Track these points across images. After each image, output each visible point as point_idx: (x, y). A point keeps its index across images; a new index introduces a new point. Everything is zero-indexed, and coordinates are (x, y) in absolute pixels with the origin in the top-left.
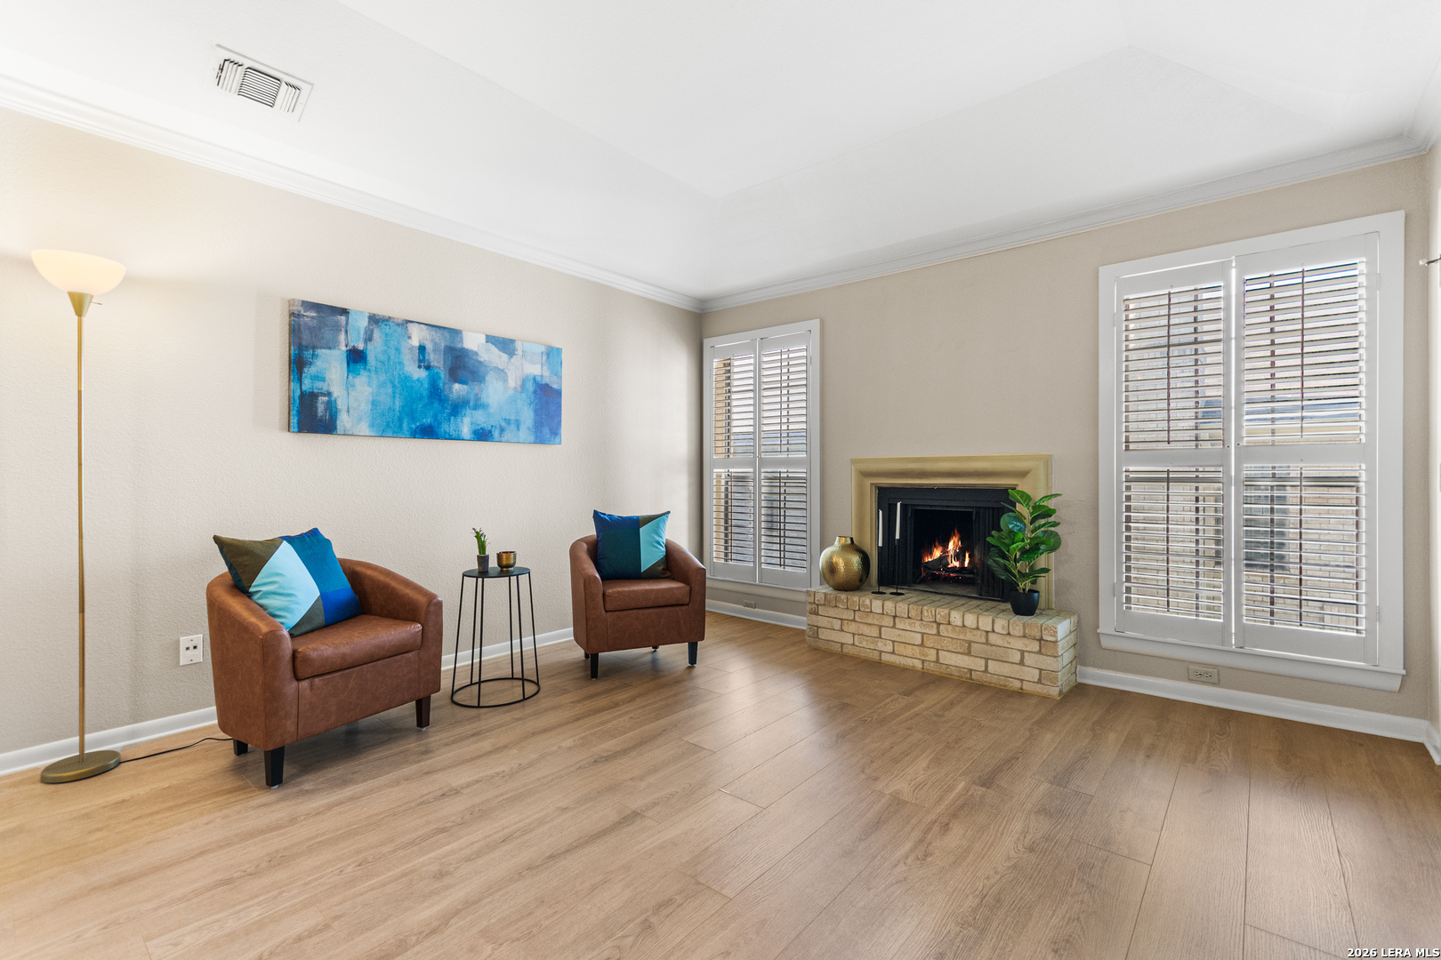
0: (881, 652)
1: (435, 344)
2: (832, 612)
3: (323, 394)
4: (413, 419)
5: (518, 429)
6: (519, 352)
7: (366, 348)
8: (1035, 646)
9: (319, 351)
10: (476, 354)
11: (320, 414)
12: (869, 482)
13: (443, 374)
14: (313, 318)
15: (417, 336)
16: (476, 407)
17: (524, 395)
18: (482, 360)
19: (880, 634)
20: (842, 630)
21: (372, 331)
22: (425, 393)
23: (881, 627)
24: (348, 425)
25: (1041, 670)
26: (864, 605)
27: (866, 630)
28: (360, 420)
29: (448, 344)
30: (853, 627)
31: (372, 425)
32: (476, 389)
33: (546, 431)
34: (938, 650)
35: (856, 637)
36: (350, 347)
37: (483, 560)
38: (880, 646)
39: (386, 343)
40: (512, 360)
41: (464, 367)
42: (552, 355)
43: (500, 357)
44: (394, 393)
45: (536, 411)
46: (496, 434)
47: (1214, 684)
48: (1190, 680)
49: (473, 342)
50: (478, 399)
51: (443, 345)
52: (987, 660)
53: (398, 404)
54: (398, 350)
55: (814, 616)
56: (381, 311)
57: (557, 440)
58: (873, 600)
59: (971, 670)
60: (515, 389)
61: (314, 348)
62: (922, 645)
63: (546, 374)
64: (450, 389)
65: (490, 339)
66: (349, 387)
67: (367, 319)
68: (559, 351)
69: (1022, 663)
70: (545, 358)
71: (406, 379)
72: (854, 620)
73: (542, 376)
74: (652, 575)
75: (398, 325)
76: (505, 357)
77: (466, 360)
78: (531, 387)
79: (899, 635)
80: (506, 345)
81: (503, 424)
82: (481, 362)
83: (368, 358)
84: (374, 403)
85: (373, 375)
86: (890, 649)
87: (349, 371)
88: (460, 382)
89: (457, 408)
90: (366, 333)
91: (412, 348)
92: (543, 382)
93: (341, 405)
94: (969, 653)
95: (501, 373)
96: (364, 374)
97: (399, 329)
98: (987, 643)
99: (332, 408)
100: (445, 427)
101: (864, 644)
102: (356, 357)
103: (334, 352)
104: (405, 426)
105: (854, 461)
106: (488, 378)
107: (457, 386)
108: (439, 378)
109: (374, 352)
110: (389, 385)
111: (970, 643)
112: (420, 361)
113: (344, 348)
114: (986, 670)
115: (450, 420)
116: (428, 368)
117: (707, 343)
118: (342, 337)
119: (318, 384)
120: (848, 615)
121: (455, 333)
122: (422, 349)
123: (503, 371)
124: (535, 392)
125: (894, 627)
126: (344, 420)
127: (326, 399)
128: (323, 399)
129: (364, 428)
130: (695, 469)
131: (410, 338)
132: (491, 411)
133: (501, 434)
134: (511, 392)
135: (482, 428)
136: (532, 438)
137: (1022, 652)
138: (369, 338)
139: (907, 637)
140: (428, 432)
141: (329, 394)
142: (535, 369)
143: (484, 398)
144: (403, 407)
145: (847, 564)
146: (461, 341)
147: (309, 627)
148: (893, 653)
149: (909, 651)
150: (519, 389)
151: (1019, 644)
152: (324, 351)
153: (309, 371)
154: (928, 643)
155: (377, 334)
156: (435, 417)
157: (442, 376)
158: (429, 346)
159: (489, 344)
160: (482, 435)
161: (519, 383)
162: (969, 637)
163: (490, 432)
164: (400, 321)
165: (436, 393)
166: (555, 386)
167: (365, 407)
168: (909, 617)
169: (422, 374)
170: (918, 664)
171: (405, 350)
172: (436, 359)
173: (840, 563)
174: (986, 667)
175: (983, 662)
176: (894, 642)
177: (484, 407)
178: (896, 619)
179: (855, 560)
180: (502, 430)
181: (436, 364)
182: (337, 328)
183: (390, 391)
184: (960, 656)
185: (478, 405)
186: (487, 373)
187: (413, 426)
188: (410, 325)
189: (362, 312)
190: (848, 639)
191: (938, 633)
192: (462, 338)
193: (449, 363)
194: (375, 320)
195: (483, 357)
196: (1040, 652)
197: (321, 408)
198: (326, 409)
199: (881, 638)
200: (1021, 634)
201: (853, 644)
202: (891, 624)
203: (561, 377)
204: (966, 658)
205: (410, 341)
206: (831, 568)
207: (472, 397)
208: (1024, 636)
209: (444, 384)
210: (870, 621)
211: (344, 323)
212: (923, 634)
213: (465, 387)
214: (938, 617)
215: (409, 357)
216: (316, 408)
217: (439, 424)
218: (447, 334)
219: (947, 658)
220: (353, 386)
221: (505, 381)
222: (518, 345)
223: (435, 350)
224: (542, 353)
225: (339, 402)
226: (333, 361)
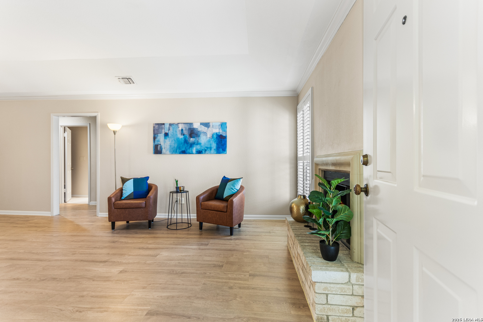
1: (186, 128)
3: (159, 145)
4: (180, 149)
5: (211, 150)
6: (211, 126)
7: (168, 132)
9: (158, 135)
10: (197, 129)
11: (159, 149)
13: (188, 136)
14: (157, 127)
15: (181, 127)
16: (197, 144)
17: (213, 139)
18: (199, 130)
21: (170, 128)
22: (183, 142)
24: (164, 152)
28: (167, 150)
29: (189, 127)
31: (170, 151)
32: (197, 139)
33: (221, 150)
39: (173, 130)
40: (209, 129)
41: (194, 133)
42: (223, 125)
43: (205, 129)
44: (175, 143)
45: (217, 144)
46: (204, 152)
49: (196, 126)
50: (198, 142)
51: (188, 128)
53: (176, 145)
54: (176, 131)
56: (172, 122)
57: (225, 152)
60: (210, 138)
61: (157, 134)
63: (221, 131)
64: (190, 140)
65: (201, 124)
66: (165, 142)
67: (169, 125)
68: (226, 123)
70: (220, 126)
71: (178, 138)
73: (219, 132)
74: (224, 200)
76: (206, 128)
77: (194, 131)
78: (215, 136)
80: (207, 125)
81: (206, 149)
82: (199, 131)
83: (169, 135)
84: (170, 146)
85: (170, 139)
87: (165, 138)
88: (192, 138)
89: (192, 145)
91: (179, 130)
92: (220, 134)
93: (163, 147)
95: (205, 133)
96: (168, 138)
97: (176, 126)
99: (161, 148)
100: (188, 151)
102: (166, 135)
103: (162, 134)
104: (178, 151)
106: (201, 135)
107: (192, 139)
108: (187, 137)
109: (170, 133)
110: (174, 141)
112: (181, 133)
113: (164, 133)
115: (190, 148)
116: (184, 135)
117: (298, 108)
118: (163, 130)
119: (158, 143)
121: (191, 124)
122: (182, 130)
123: (206, 133)
124: (217, 138)
126: (164, 151)
128: (159, 146)
129: (168, 152)
131: (179, 128)
132: (202, 145)
133: (205, 152)
134: (208, 139)
135: (199, 150)
136: (216, 152)
138: (169, 130)
140: (184, 152)
141: (160, 145)
142: (217, 130)
143: (200, 141)
144: (177, 146)
147: (129, 198)
153: (156, 140)
155: (171, 128)
156: (186, 148)
157: (188, 137)
158: (184, 129)
159: (201, 125)
160: (199, 152)
161: (211, 135)
163: (202, 151)
164: (177, 124)
165: (186, 141)
166: (224, 135)
167: (168, 147)
169: (182, 137)
171: (178, 131)
172: (186, 132)
177: (200, 144)
180: (205, 150)
181: (186, 134)
182: (162, 128)
183: (174, 142)
185: (198, 143)
186: (201, 134)
187: (180, 151)
188: (179, 124)
189: (167, 123)
192: (193, 125)
193: (189, 133)
194: (171, 125)
195: (199, 129)
197: (159, 148)
203: (226, 132)
205: (179, 129)
207: (196, 141)
209: (188, 139)
211: (164, 127)
213: (194, 139)
215: (179, 133)
216: (158, 148)
217: (187, 150)
218: (189, 125)
220: (166, 142)
221: (206, 135)
222: (211, 124)
223: (185, 130)
224: (219, 125)
225: (162, 146)
226: (161, 137)
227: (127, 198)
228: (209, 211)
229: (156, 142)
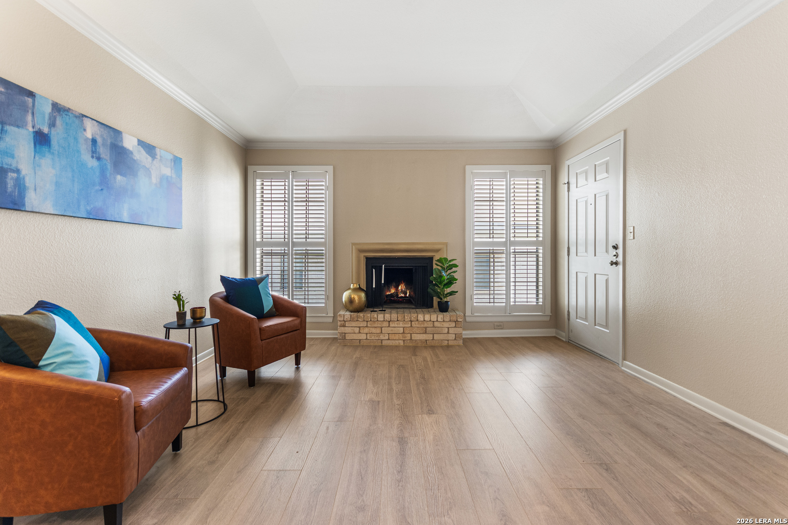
0: (382, 340)
1: (104, 139)
2: (354, 324)
3: (13, 171)
4: (88, 202)
5: (158, 215)
6: (158, 157)
7: (50, 132)
8: (453, 324)
9: (8, 128)
10: (131, 153)
11: (9, 190)
12: (362, 255)
13: (109, 166)
14: (1, 92)
15: (90, 130)
16: (132, 196)
17: (162, 190)
18: (135, 158)
19: (382, 331)
20: (360, 333)
21: (55, 118)
22: (98, 181)
23: (382, 328)
24: (35, 203)
25: (456, 334)
26: (373, 318)
27: (374, 330)
28: (48, 199)
29: (113, 141)
30: (366, 330)
31: (56, 204)
32: (132, 182)
34: (411, 334)
35: (368, 335)
36: (36, 129)
37: (181, 315)
38: (382, 337)
39: (67, 131)
40: (154, 162)
41: (124, 162)
42: (177, 162)
43: (147, 159)
44: (73, 177)
45: (168, 203)
46: (146, 219)
47: (502, 329)
48: (495, 329)
49: (129, 142)
50: (133, 189)
51: (109, 141)
52: (433, 334)
53: (76, 187)
54: (76, 139)
55: (342, 328)
58: (379, 315)
59: (426, 340)
60: (156, 184)
61: (3, 123)
62: (404, 333)
63: (174, 175)
64: (115, 178)
65: (141, 143)
66: (36, 166)
67: (50, 106)
69: (448, 333)
70: (172, 163)
71: (83, 166)
72: (367, 326)
73: (171, 177)
74: (271, 315)
75: (76, 117)
76: (150, 159)
77: (125, 156)
78: (165, 184)
79: (392, 330)
80: (150, 149)
81: (149, 211)
82: (134, 160)
83: (52, 143)
84: (57, 185)
85: (57, 159)
86: (387, 338)
87: (35, 151)
88: (121, 175)
89: (119, 194)
90: (50, 119)
91: (86, 139)
92: (172, 182)
93: (29, 182)
94: (426, 333)
95: (148, 171)
96: (49, 156)
97: (77, 121)
98: (434, 327)
99: (20, 185)
100: (113, 211)
101: (373, 338)
102: (41, 139)
103: (22, 131)
104: (82, 207)
105: (353, 244)
106: (140, 174)
107: (119, 177)
108: (107, 168)
109: (57, 136)
110: (69, 170)
111: (426, 328)
112: (93, 152)
113: (31, 129)
114: (433, 339)
115: (116, 205)
116: (99, 159)
117: (251, 169)
118: (29, 118)
119: (7, 160)
120: (365, 324)
121: (117, 133)
122: (94, 141)
123: (148, 169)
124: (168, 188)
125: (389, 326)
126: (32, 199)
127: (15, 175)
128: (12, 175)
129: (50, 206)
130: (243, 248)
131: (85, 130)
132: (142, 200)
133: (149, 219)
134: (154, 187)
135: (137, 214)
137: (448, 328)
138: (52, 125)
139: (396, 330)
140: (97, 215)
141: (18, 171)
142: (167, 172)
143: (138, 190)
144: (81, 191)
145: (360, 298)
146: (122, 141)
148: (389, 339)
149: (397, 337)
150: (158, 185)
151: (446, 325)
152: (12, 128)
154: (406, 331)
155: (59, 122)
156: (104, 202)
158: (99, 140)
159: (140, 147)
160: (137, 219)
161: (159, 180)
162: (426, 325)
163: (142, 217)
164: (77, 114)
165: (105, 181)
167: (50, 187)
168: (398, 320)
169: (95, 163)
170: (401, 343)
171: (81, 140)
172: (104, 152)
173: (355, 297)
174: (433, 337)
175: (432, 336)
176: (389, 334)
177: (137, 196)
178: (390, 322)
179: (363, 295)
180: (150, 216)
181: (105, 157)
182: (24, 108)
183: (70, 175)
184: (422, 335)
185: (133, 194)
186: (139, 169)
187: (90, 208)
188: (84, 118)
189: (46, 98)
190: (363, 337)
191: (411, 326)
192: (122, 138)
193: (114, 157)
194: (57, 108)
195: (136, 156)
196: (455, 327)
197: (10, 184)
198: (15, 186)
199: (382, 333)
200: (449, 320)
201: (367, 339)
202: (388, 325)
203: (182, 179)
204: (424, 335)
205: (85, 133)
206: (351, 301)
207: (129, 187)
208: (450, 321)
209: (110, 174)
210: (376, 326)
211: (31, 105)
212: (404, 327)
213: (125, 178)
214: (412, 318)
215: (84, 146)
216: (6, 184)
217: (107, 208)
218: (112, 133)
219: (416, 337)
220: (39, 166)
221: (150, 177)
222: (158, 151)
223: (103, 145)
224: (171, 160)
225: (27, 180)
226: (20, 139)
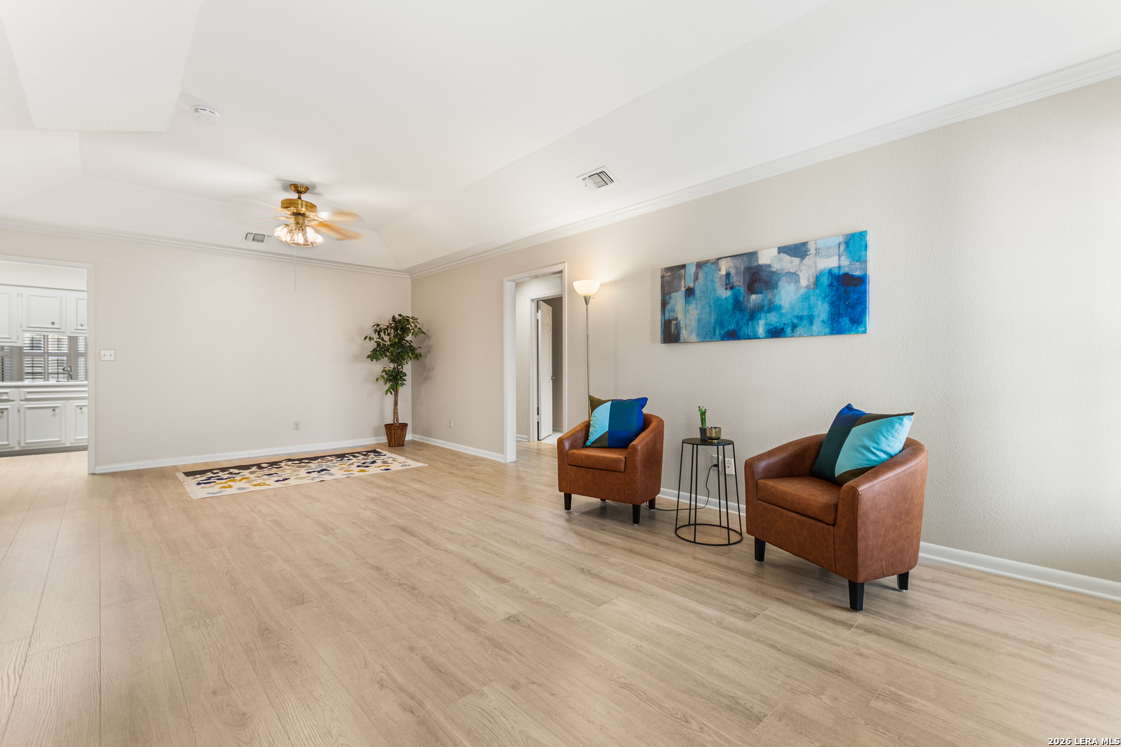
1: (737, 268)
3: (674, 320)
4: (722, 327)
5: (811, 323)
6: (813, 251)
7: (694, 285)
9: (673, 295)
10: (770, 266)
11: (673, 331)
13: (743, 290)
14: (669, 276)
15: (724, 267)
16: (769, 311)
17: (818, 291)
18: (774, 270)
21: (698, 274)
22: (730, 307)
24: (686, 336)
28: (692, 332)
29: (746, 265)
31: (698, 335)
32: (770, 295)
33: (845, 321)
36: (686, 288)
39: (706, 279)
40: (805, 261)
41: (760, 280)
42: (855, 243)
43: (792, 262)
44: (710, 311)
45: (832, 304)
46: (788, 330)
49: (767, 257)
50: (771, 302)
51: (742, 268)
53: (713, 318)
54: (712, 281)
56: (702, 257)
57: (861, 329)
60: (808, 287)
61: (670, 293)
63: (845, 262)
64: (748, 300)
65: (781, 250)
66: (686, 311)
67: (695, 267)
68: (862, 235)
70: (842, 248)
71: (718, 299)
73: (839, 267)
75: (713, 264)
76: (796, 260)
77: (761, 273)
78: (825, 281)
80: (798, 251)
81: (795, 321)
82: (773, 272)
83: (696, 292)
84: (699, 320)
85: (699, 302)
87: (686, 302)
88: (755, 293)
89: (753, 315)
90: (695, 275)
91: (721, 277)
92: (842, 272)
93: (682, 324)
95: (793, 276)
96: (694, 302)
97: (713, 267)
99: (678, 327)
100: (745, 330)
102: (690, 292)
103: (679, 293)
104: (717, 332)
106: (780, 284)
107: (753, 297)
108: (740, 293)
109: (699, 287)
110: (707, 306)
112: (726, 285)
113: (683, 289)
115: (748, 324)
116: (732, 288)
118: (683, 282)
119: (672, 314)
121: (752, 255)
122: (728, 275)
123: (794, 273)
124: (831, 285)
126: (684, 334)
127: (675, 322)
128: (674, 322)
129: (694, 337)
131: (720, 270)
132: (784, 311)
133: (793, 331)
134: (803, 291)
135: (775, 328)
136: (827, 330)
138: (696, 279)
140: (733, 335)
141: (677, 319)
142: (831, 262)
143: (777, 301)
144: (716, 320)
146: (757, 260)
147: (599, 445)
150: (812, 286)
152: (674, 294)
153: (668, 307)
155: (701, 275)
156: (737, 323)
157: (742, 291)
158: (733, 272)
159: (781, 254)
160: (776, 333)
161: (812, 280)
163: (782, 329)
164: (714, 261)
165: (738, 305)
166: (857, 273)
167: (694, 323)
169: (729, 293)
171: (717, 280)
172: (737, 280)
177: (778, 308)
180: (794, 326)
181: (738, 284)
182: (680, 278)
183: (708, 310)
185: (772, 308)
186: (779, 280)
187: (723, 332)
188: (720, 260)
189: (692, 263)
192: (757, 258)
193: (747, 279)
194: (699, 265)
195: (776, 266)
197: (673, 327)
198: (675, 328)
203: (865, 262)
205: (720, 273)
207: (766, 302)
209: (744, 297)
211: (683, 274)
213: (760, 295)
215: (719, 284)
216: (671, 328)
217: (740, 328)
218: (745, 258)
220: (688, 311)
221: (797, 282)
222: (812, 246)
223: (736, 274)
224: (839, 244)
225: (681, 323)
226: (678, 299)
227: (596, 445)
228: (780, 509)
229: (667, 314)
